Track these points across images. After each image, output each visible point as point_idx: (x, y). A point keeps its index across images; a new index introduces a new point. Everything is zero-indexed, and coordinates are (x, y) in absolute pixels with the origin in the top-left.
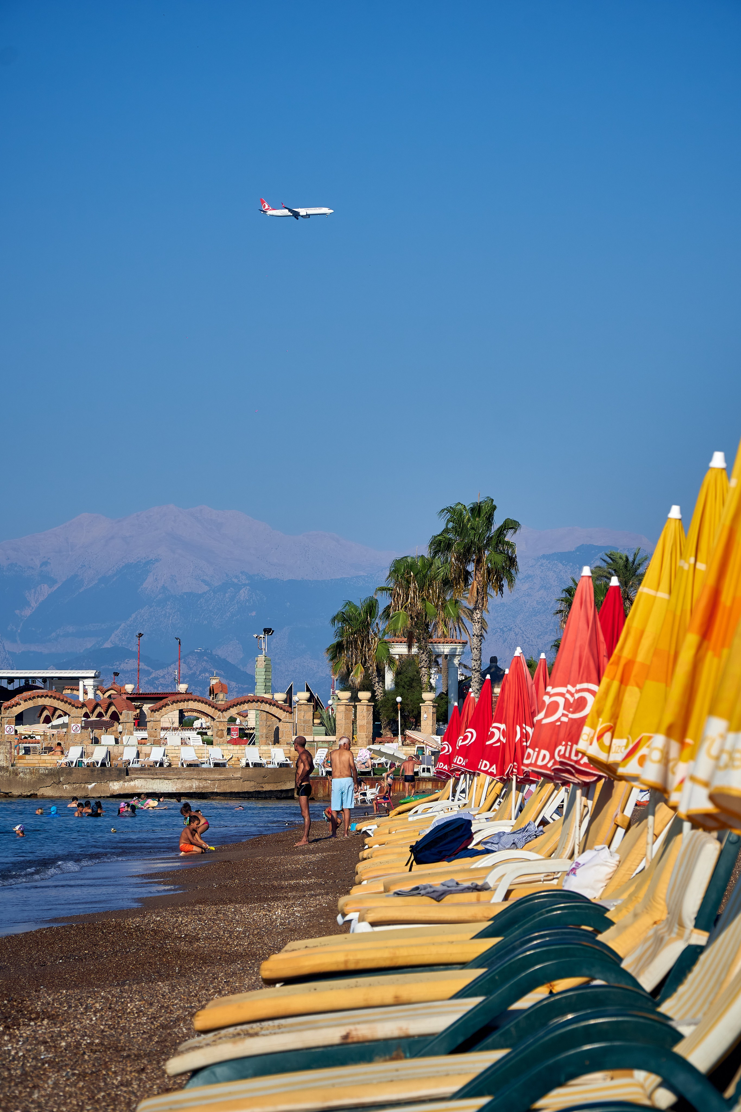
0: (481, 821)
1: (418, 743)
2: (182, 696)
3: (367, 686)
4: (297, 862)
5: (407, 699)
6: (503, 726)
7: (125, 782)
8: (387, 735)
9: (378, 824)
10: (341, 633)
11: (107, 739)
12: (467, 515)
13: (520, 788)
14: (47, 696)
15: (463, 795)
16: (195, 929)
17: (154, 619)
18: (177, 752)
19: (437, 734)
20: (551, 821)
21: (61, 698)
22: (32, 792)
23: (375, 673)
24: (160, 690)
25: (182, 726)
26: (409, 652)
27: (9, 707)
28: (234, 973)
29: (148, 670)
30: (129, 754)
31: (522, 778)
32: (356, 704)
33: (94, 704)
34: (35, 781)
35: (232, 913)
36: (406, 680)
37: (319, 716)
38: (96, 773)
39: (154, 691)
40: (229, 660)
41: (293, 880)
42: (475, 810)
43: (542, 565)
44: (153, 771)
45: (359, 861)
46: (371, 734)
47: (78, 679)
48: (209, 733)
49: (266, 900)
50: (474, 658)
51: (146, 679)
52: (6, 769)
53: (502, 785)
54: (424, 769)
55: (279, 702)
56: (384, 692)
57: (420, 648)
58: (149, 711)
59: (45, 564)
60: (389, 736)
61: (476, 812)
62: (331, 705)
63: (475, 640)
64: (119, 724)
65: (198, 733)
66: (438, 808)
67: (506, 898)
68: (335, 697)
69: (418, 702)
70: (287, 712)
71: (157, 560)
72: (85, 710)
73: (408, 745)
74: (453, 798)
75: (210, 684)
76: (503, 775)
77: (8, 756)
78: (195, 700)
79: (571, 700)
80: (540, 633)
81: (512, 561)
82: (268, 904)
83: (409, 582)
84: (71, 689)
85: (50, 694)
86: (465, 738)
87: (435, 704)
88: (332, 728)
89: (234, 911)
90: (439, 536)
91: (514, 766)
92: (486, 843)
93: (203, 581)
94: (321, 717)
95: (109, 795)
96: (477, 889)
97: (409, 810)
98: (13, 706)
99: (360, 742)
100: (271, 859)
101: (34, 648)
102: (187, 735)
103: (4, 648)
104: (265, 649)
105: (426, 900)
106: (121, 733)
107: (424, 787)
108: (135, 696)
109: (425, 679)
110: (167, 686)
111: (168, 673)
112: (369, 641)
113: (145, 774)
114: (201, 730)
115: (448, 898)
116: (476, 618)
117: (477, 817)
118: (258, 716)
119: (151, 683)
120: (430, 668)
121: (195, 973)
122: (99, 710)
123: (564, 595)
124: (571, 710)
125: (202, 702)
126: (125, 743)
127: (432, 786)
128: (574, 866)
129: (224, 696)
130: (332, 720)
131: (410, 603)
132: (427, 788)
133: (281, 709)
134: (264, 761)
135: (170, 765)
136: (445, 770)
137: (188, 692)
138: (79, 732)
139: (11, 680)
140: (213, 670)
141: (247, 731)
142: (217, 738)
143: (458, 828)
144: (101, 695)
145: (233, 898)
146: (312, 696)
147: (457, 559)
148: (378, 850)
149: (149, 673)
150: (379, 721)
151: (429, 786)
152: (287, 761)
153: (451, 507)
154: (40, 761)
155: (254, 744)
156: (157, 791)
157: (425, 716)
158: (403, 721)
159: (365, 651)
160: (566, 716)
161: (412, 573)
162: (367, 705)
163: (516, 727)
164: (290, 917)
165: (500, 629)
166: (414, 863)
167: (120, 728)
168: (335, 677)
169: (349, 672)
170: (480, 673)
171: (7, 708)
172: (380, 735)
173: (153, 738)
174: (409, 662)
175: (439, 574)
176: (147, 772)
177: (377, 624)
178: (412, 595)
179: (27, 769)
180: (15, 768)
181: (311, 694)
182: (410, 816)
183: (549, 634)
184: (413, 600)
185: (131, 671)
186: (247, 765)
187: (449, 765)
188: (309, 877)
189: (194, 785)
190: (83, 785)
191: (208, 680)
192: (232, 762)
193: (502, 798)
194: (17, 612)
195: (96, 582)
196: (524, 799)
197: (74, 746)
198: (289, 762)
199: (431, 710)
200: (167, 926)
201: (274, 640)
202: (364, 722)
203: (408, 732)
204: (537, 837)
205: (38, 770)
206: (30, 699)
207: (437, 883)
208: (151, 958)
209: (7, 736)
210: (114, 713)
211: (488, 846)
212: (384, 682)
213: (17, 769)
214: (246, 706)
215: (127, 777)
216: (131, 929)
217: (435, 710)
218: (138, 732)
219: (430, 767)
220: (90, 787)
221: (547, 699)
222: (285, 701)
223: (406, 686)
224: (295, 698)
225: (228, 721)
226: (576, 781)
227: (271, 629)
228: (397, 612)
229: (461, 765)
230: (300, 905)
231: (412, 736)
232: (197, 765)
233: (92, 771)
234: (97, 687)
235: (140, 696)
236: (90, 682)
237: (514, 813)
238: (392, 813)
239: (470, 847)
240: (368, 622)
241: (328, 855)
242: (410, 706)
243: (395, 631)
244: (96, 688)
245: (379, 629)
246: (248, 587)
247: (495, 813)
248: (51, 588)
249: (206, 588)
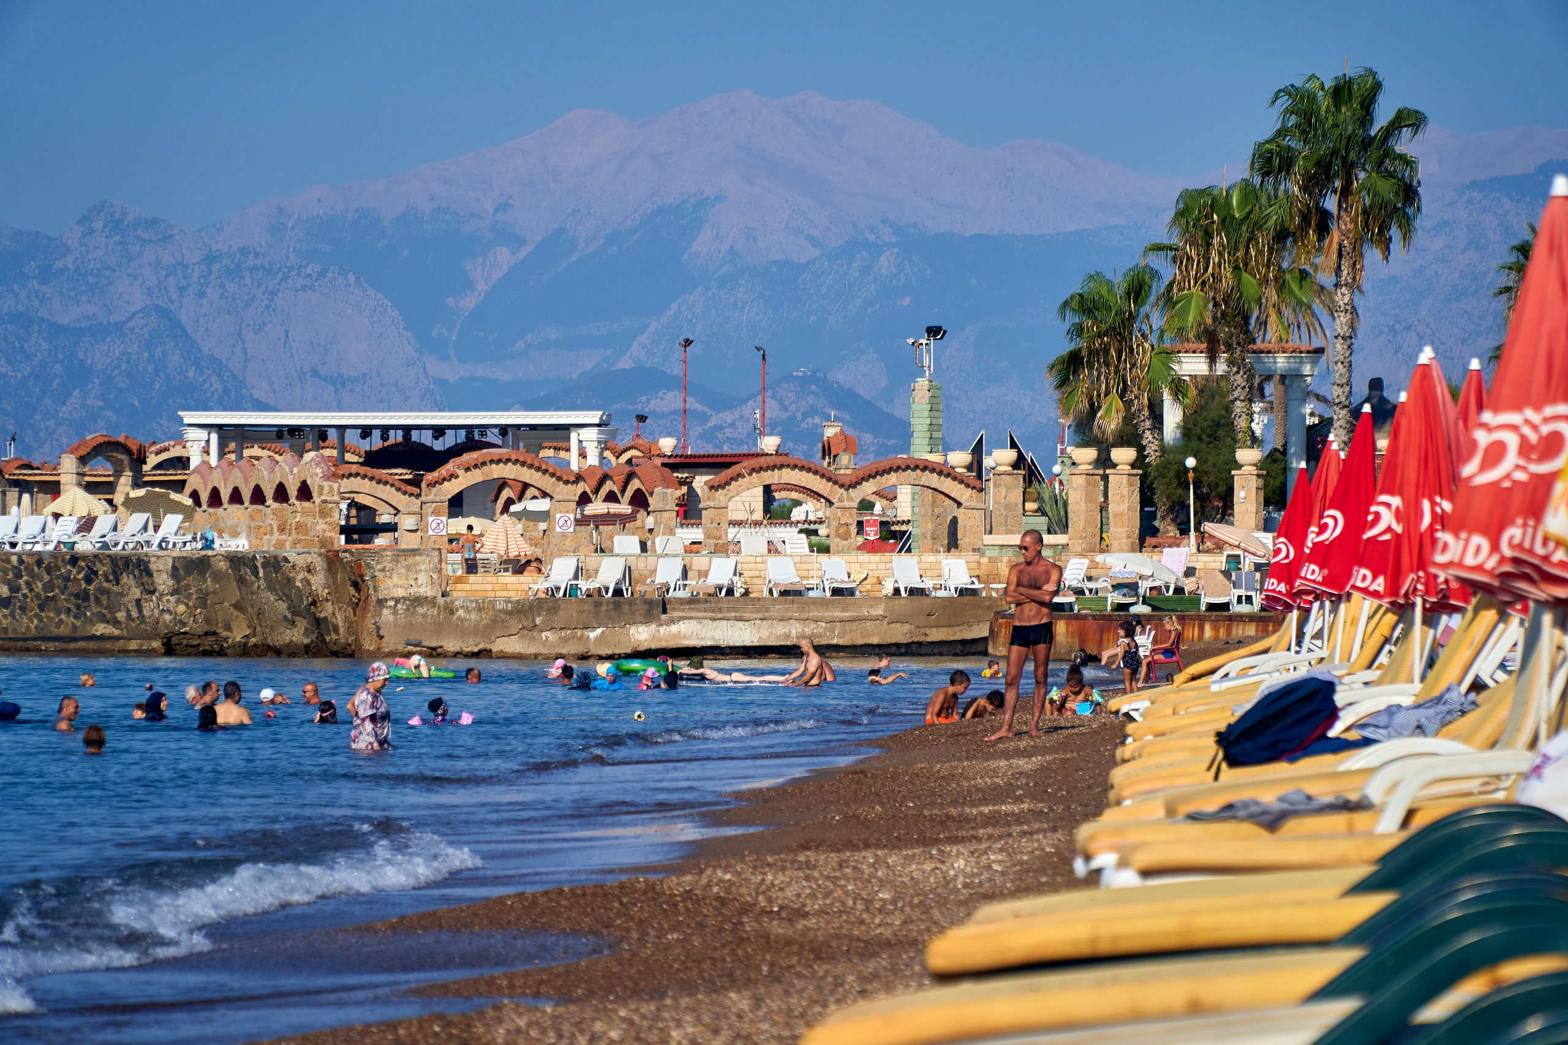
0: (1354, 686)
1: (1229, 548)
2: (768, 459)
3: (1129, 437)
4: (995, 772)
5: (1206, 462)
6: (1396, 501)
7: (661, 625)
8: (1167, 531)
9: (1153, 698)
10: (1078, 330)
11: (626, 543)
12: (1324, 102)
13: (1430, 620)
14: (508, 460)
15: (1318, 643)
16: (798, 895)
17: (714, 311)
18: (760, 566)
19: (1266, 529)
20: (1491, 683)
21: (536, 464)
22: (482, 646)
23: (1146, 413)
24: (726, 449)
25: (770, 518)
26: (1211, 370)
27: (436, 482)
28: (876, 976)
29: (703, 413)
30: (667, 572)
31: (1434, 603)
32: (1108, 471)
33: (599, 476)
34: (487, 626)
35: (872, 865)
36: (1205, 424)
37: (1035, 496)
38: (603, 608)
39: (712, 451)
40: (860, 391)
41: (987, 805)
42: (1341, 668)
43: (1470, 201)
44: (713, 605)
45: (1115, 764)
46: (1137, 531)
47: (567, 428)
48: (823, 530)
49: (937, 841)
50: (1338, 382)
51: (700, 429)
52: (431, 602)
53: (1395, 618)
54: (1240, 598)
55: (957, 470)
56: (1163, 449)
57: (1231, 362)
58: (706, 488)
59: (503, 207)
60: (1171, 534)
61: (1345, 672)
62: (1058, 475)
63: (1339, 345)
64: (648, 514)
65: (801, 531)
66: (1269, 666)
67: (1405, 823)
68: (1066, 460)
69: (1228, 467)
70: (974, 488)
71: (719, 199)
72: (582, 487)
73: (1208, 551)
74: (1298, 649)
75: (823, 435)
76: (1397, 594)
77: (435, 576)
78: (795, 467)
79: (1533, 437)
80: (1467, 335)
81: (1409, 193)
82: (940, 850)
83: (1208, 235)
84: (555, 448)
85: (514, 457)
86: (1323, 528)
87: (1261, 472)
88: (1060, 520)
89: (874, 864)
90: (1267, 142)
91: (1419, 577)
92: (1364, 726)
93: (810, 238)
94: (1039, 499)
95: (629, 651)
96: (1346, 806)
97: (1212, 672)
98: (444, 479)
99: (1115, 544)
100: (944, 768)
101: (481, 370)
102: (779, 535)
103: (425, 371)
104: (929, 367)
105: (1249, 828)
106: (651, 531)
107: (1240, 632)
108: (678, 460)
109: (1241, 423)
110: (741, 442)
111: (741, 417)
112: (1132, 350)
113: (698, 610)
114: (806, 526)
115: (1291, 826)
116: (1341, 303)
117: (1346, 680)
118: (916, 496)
119: (708, 436)
120: (1251, 401)
121: (800, 976)
122: (608, 486)
123: (1512, 258)
124: (1534, 457)
125: (809, 470)
126: (659, 551)
127: (1257, 631)
128: (1538, 761)
129: (850, 460)
130: (1060, 504)
131: (1213, 275)
132: (1246, 634)
133: (961, 482)
134: (928, 584)
135: (747, 593)
136: (1280, 592)
137: (780, 452)
138: (571, 529)
139: (439, 431)
140: (828, 410)
141: (895, 528)
142: (838, 540)
143: (1309, 697)
144: (613, 459)
145: (872, 840)
146: (1021, 457)
147: (1304, 189)
148: (1151, 743)
149: (705, 418)
150: (1153, 505)
151: (1251, 630)
152: (973, 583)
153: (1292, 86)
154: (497, 587)
155: (909, 550)
156: (723, 643)
157: (1242, 494)
158: (1198, 504)
159: (1125, 369)
160: (1524, 469)
161: (1215, 217)
162: (1129, 475)
163: (1421, 503)
164: (981, 874)
165: (1388, 326)
166: (1224, 766)
167: (650, 521)
168: (1066, 421)
169: (1093, 410)
170: (1350, 411)
171: (431, 485)
172: (1154, 532)
173: (713, 541)
174: (1209, 388)
175: (1267, 218)
176: (702, 606)
177: (1147, 317)
178: (1217, 260)
179: (471, 601)
180: (448, 599)
181: (1020, 453)
182: (1214, 682)
183: (1484, 335)
184: (1217, 270)
185: (669, 414)
186: (897, 591)
187: (1290, 583)
188: (1019, 800)
189: (794, 632)
190: (579, 632)
191: (819, 431)
192: (867, 586)
193: (1395, 644)
194: (450, 301)
195: (602, 241)
196: (1437, 645)
197: (561, 556)
198: (977, 586)
199: (1254, 483)
200: (744, 890)
201: (947, 352)
202: (1124, 507)
203: (1208, 527)
204: (1463, 713)
205: (492, 603)
206: (476, 466)
207: (1268, 798)
208: (715, 949)
209: (432, 538)
210: (638, 492)
211: (1368, 733)
212: (1161, 430)
213: (452, 602)
214: (893, 478)
215: (663, 617)
216: (676, 895)
217: (1261, 482)
218: (685, 530)
219: (1253, 593)
220: (593, 635)
221: (1482, 438)
222: (969, 468)
223: (1204, 437)
224: (988, 462)
225: (858, 509)
226: (1542, 596)
227: (940, 328)
228: (1186, 292)
229: (1314, 581)
230: (1001, 850)
231: (1217, 534)
232: (798, 593)
233: (598, 605)
234: (606, 443)
235: (688, 460)
236: (590, 436)
237: (1418, 668)
238: (1179, 678)
239: (1332, 733)
240: (1130, 312)
241: (1055, 759)
242: (1212, 478)
243: (1181, 330)
244: (604, 446)
245: (1151, 327)
246: (896, 250)
247: (1379, 672)
248: (514, 254)
249: (815, 252)
